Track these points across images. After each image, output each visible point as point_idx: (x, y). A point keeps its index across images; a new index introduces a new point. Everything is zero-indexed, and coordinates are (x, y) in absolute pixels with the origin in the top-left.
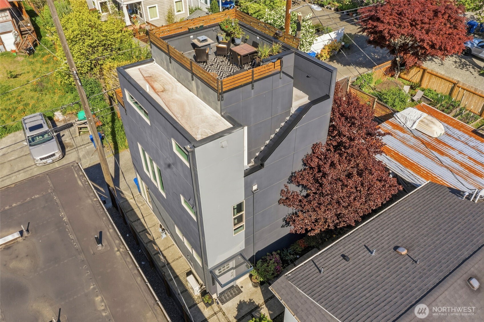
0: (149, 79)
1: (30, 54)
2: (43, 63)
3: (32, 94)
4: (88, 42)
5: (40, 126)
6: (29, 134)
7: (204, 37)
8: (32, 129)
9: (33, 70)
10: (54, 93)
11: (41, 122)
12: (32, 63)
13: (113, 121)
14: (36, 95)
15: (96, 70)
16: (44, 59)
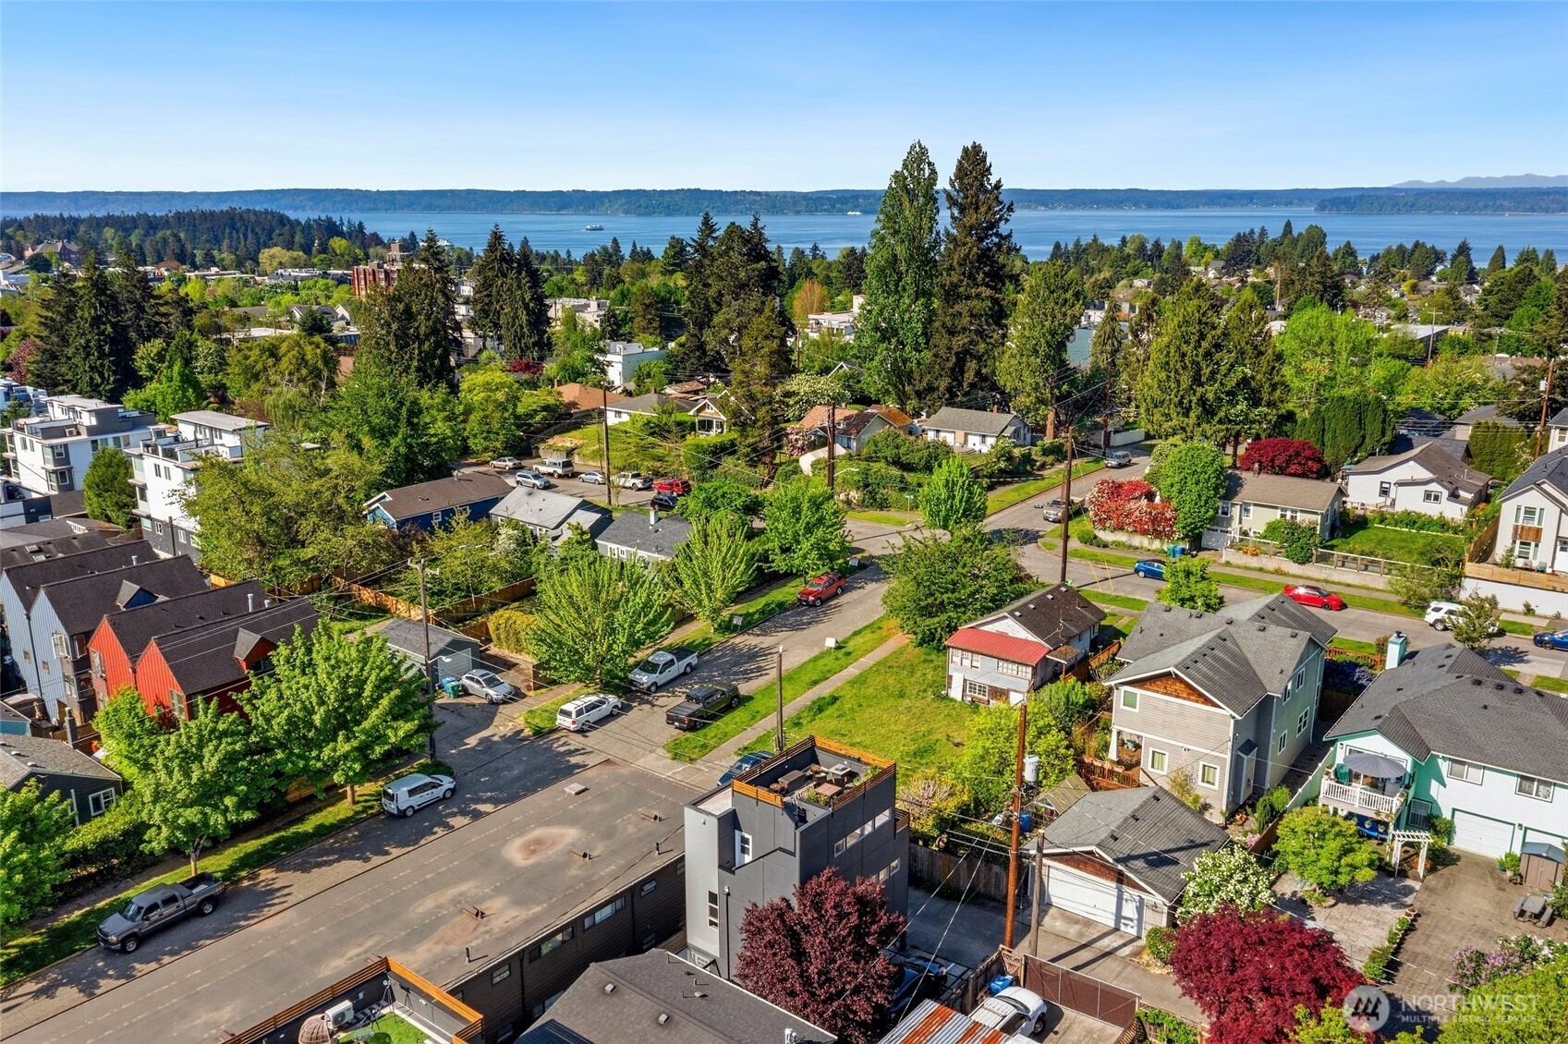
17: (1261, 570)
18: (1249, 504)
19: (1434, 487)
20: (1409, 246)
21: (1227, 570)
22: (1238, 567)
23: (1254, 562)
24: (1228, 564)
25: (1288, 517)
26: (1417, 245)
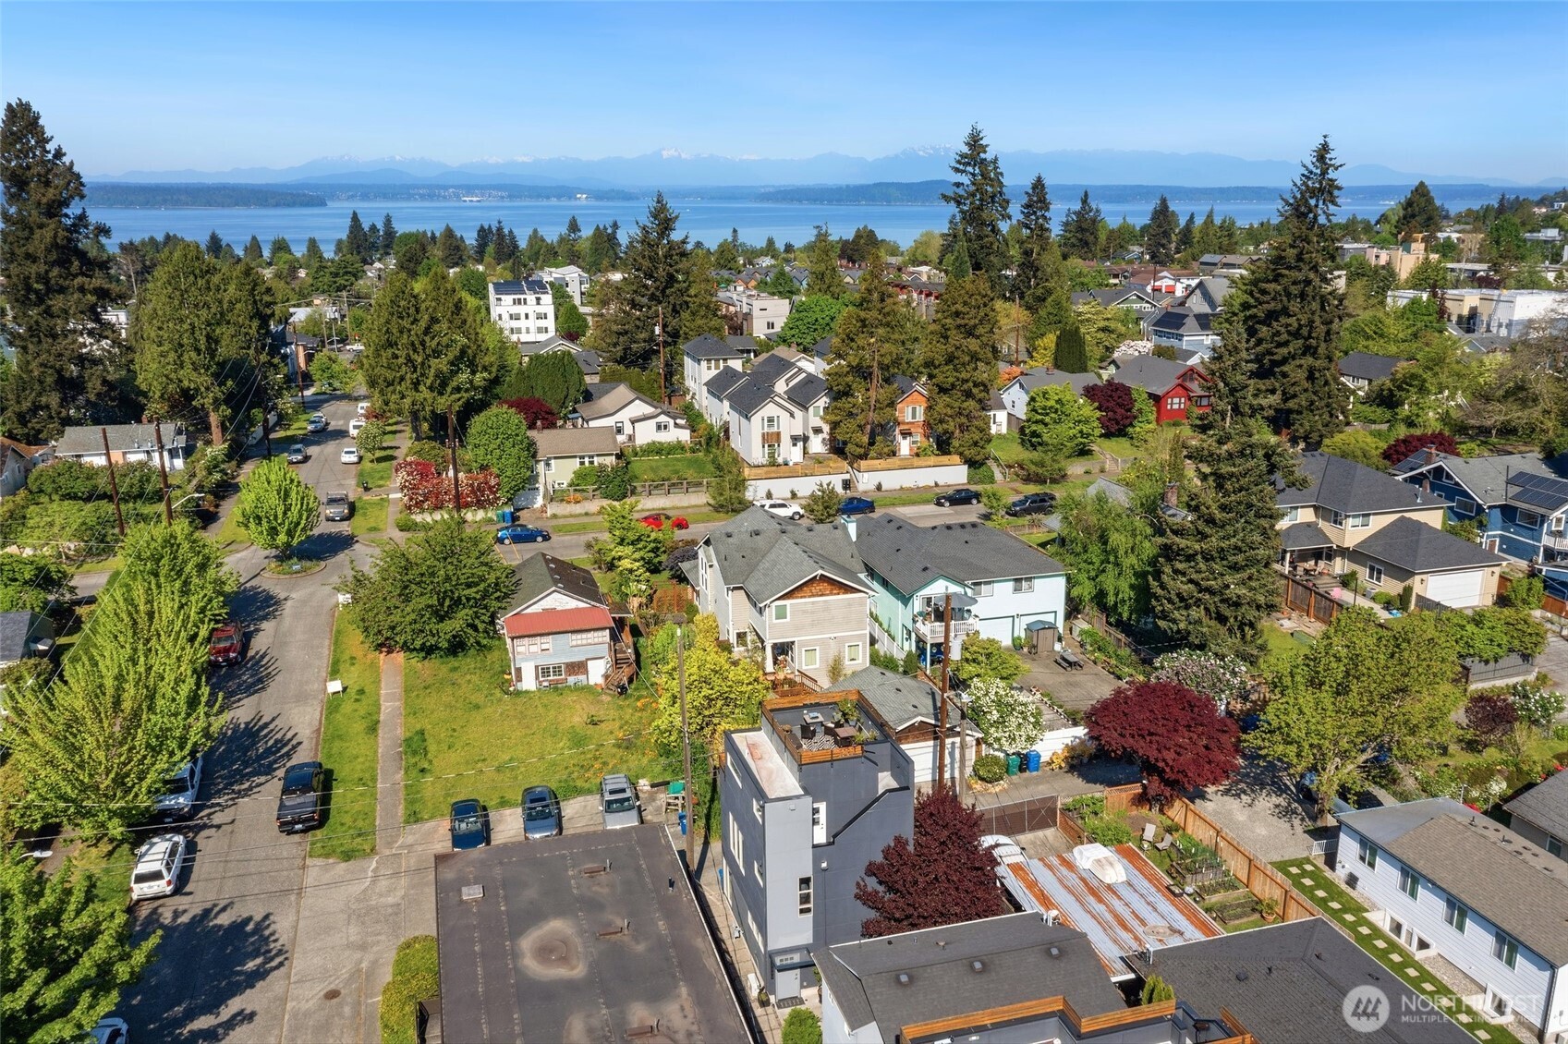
0: (751, 747)
1: (621, 694)
2: (636, 709)
3: (615, 750)
4: (706, 692)
5: (623, 791)
6: (608, 797)
7: (816, 714)
8: (612, 792)
9: (621, 718)
10: (644, 754)
11: (625, 786)
12: (621, 707)
13: (712, 800)
14: (620, 752)
15: (707, 731)
16: (639, 704)
17: (587, 514)
18: (549, 459)
19: (663, 418)
20: (160, 238)
21: (554, 522)
22: (565, 517)
23: (578, 509)
24: (555, 516)
25: (587, 464)
26: (168, 237)
